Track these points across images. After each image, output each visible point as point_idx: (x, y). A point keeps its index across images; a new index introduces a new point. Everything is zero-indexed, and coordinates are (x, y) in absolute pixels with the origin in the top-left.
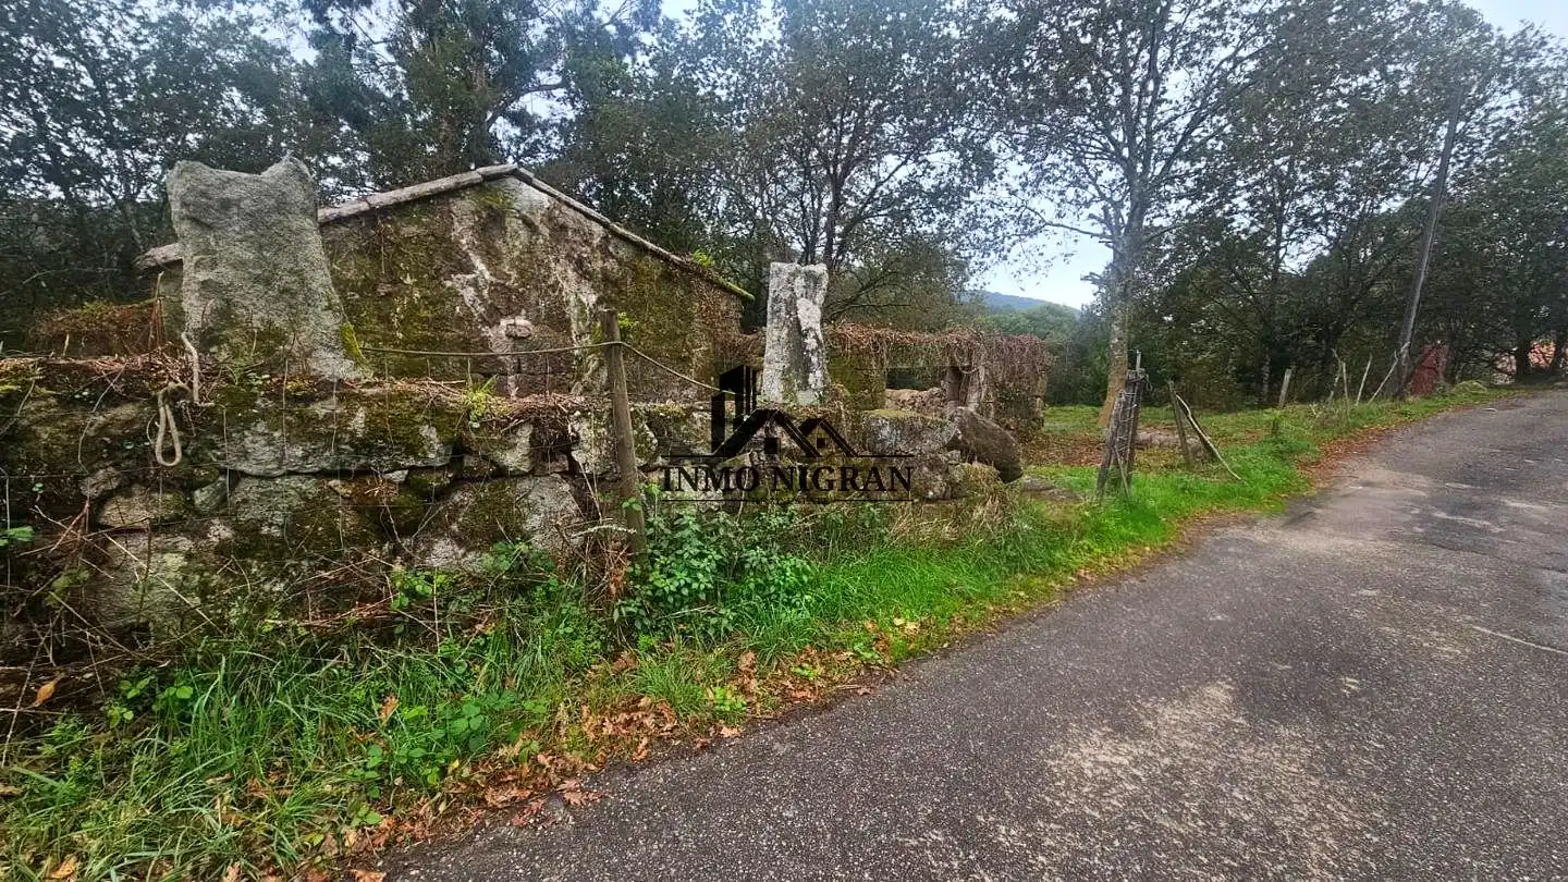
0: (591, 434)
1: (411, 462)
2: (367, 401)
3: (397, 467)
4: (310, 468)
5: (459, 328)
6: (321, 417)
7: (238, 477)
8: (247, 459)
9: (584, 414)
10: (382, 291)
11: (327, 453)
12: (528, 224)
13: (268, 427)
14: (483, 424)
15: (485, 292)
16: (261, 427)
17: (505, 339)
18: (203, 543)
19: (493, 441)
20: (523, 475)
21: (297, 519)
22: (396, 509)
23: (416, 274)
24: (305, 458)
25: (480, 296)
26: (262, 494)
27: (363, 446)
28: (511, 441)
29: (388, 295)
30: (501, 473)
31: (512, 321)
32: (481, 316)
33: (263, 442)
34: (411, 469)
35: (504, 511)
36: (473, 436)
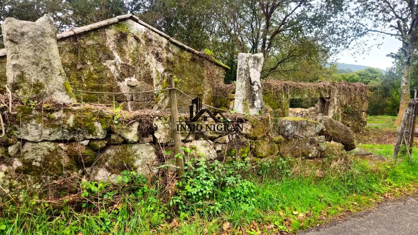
0: (162, 126)
1: (91, 137)
2: (74, 112)
3: (85, 139)
4: (52, 138)
5: (109, 82)
6: (56, 118)
7: (24, 141)
8: (28, 135)
9: (160, 118)
10: (79, 67)
11: (58, 133)
12: (137, 39)
13: (36, 122)
14: (119, 122)
15: (119, 68)
16: (34, 122)
17: (127, 86)
18: (11, 168)
19: (123, 129)
20: (135, 143)
21: (46, 159)
22: (84, 156)
23: (92, 60)
24: (50, 135)
25: (117, 69)
26: (33, 149)
27: (72, 130)
28: (130, 129)
29: (81, 69)
30: (126, 142)
31: (130, 80)
32: (117, 77)
33: (34, 128)
34: (91, 140)
35: (127, 158)
36: (115, 127)
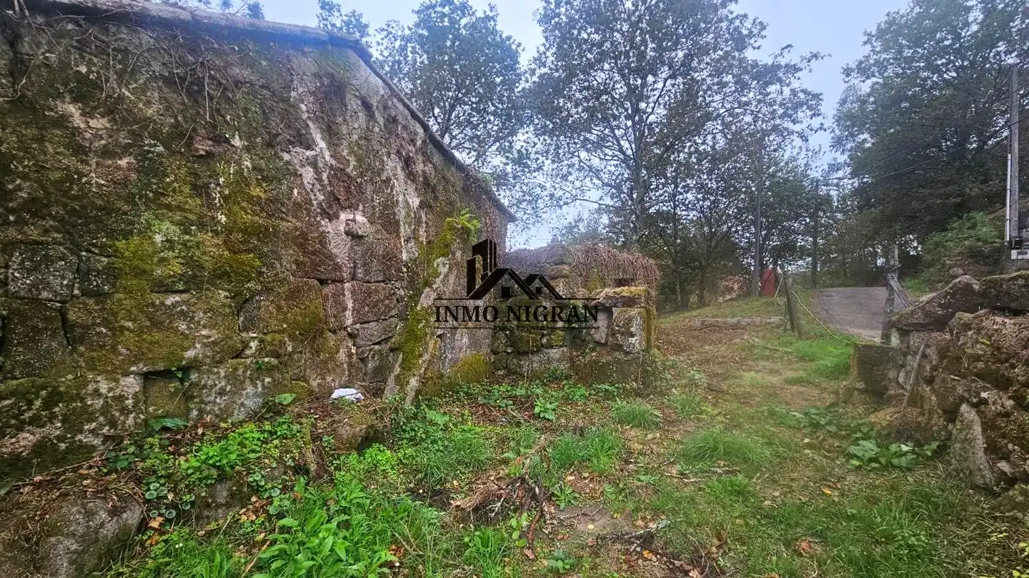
15: (325, 176)
17: (344, 236)
25: (320, 180)
29: (209, 155)
31: (351, 217)
32: (320, 204)
